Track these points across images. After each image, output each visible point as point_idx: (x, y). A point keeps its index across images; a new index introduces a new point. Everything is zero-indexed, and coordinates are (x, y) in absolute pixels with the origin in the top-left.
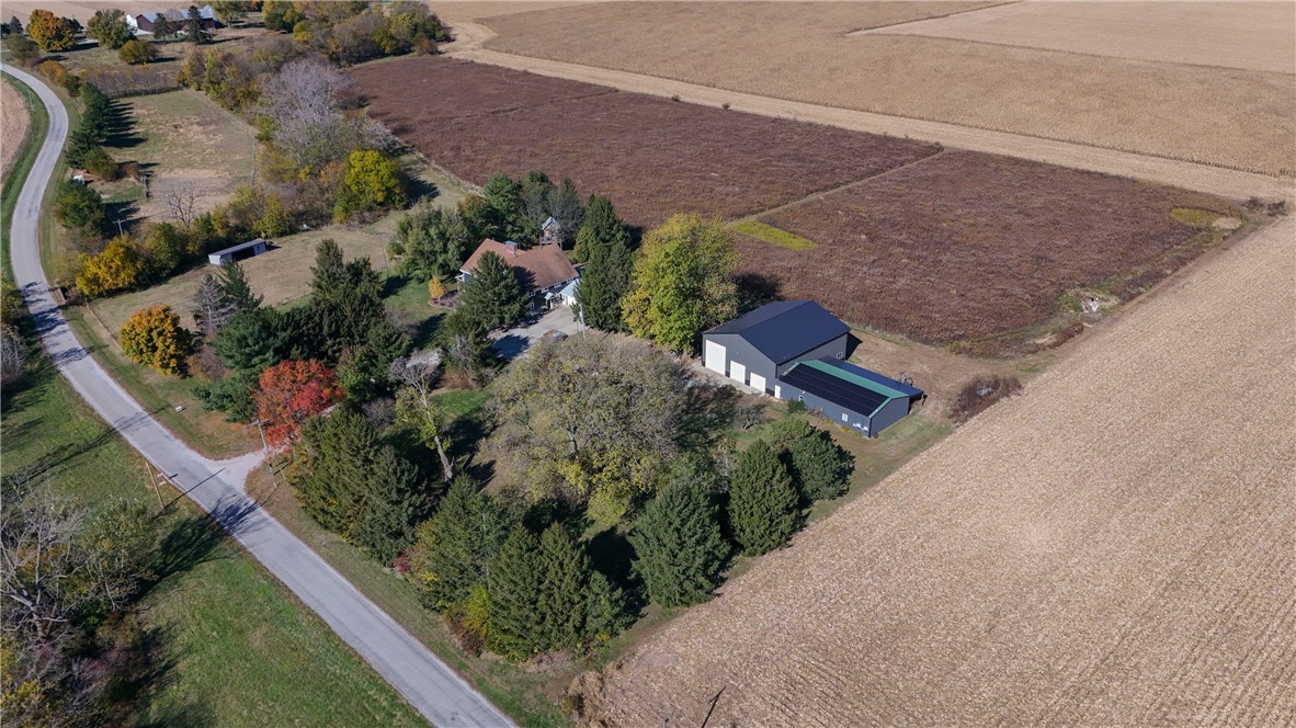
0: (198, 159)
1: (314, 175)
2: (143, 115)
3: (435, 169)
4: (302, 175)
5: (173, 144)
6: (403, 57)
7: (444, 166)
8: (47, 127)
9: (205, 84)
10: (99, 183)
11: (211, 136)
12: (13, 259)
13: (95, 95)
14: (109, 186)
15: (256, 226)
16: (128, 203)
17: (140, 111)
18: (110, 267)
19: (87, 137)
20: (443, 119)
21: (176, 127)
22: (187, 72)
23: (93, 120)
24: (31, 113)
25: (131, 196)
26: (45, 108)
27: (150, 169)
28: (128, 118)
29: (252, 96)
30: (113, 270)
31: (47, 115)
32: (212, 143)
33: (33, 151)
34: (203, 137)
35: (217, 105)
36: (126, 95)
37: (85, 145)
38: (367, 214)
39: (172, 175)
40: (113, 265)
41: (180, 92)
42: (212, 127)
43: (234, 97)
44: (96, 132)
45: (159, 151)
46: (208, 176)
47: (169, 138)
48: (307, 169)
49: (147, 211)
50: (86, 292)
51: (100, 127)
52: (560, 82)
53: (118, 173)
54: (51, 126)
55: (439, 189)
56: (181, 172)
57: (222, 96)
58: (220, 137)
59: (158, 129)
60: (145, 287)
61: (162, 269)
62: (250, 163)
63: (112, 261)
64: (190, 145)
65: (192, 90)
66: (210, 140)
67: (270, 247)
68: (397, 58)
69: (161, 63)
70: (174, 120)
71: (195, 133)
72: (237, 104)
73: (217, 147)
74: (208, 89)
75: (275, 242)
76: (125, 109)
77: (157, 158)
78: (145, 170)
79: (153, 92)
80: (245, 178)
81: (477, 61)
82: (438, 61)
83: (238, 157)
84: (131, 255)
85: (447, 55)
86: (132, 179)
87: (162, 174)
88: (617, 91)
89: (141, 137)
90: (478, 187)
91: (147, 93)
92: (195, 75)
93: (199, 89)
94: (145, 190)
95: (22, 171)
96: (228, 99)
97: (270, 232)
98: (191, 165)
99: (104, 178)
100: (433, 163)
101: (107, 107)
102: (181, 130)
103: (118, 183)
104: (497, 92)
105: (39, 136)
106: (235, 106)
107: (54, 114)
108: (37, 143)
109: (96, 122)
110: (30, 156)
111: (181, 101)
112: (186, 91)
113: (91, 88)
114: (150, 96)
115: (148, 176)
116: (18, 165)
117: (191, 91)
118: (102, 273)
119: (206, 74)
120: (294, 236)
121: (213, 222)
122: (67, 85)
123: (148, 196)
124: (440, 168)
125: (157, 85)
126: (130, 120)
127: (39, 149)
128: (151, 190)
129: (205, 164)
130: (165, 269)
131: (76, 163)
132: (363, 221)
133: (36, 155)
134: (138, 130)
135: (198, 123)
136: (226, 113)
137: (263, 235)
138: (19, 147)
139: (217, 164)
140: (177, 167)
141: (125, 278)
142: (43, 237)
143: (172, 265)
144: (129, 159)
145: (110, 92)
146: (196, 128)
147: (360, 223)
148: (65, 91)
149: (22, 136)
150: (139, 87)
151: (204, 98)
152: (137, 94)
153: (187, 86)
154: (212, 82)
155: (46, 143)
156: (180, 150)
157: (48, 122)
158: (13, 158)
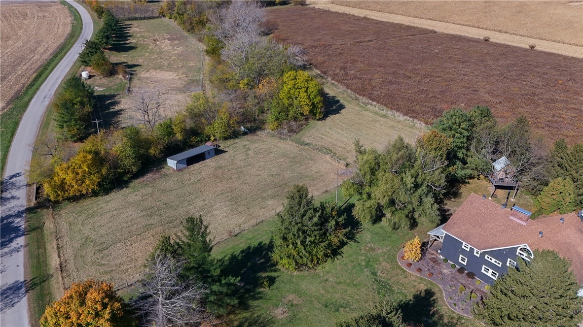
0: (166, 63)
1: (251, 86)
2: (137, 31)
3: (333, 84)
4: (241, 85)
5: (152, 52)
6: (286, 6)
7: (338, 81)
8: (79, 36)
9: (175, 14)
10: (98, 78)
11: (175, 48)
12: (13, 144)
13: (110, 17)
14: (105, 81)
15: (207, 130)
16: (114, 96)
17: (135, 29)
18: (77, 174)
19: (96, 44)
20: (325, 46)
21: (155, 40)
22: (165, 8)
23: (104, 33)
24: (73, 26)
25: (117, 90)
26: (82, 24)
27: (135, 69)
28: (128, 33)
29: (202, 23)
30: (79, 177)
31: (81, 28)
32: (176, 52)
33: (65, 51)
34: (170, 48)
35: (180, 28)
36: (129, 19)
37: (94, 50)
38: (293, 123)
39: (147, 75)
40: (80, 171)
41: (160, 19)
42: (176, 42)
43: (191, 24)
44: (105, 40)
45: (143, 56)
46: (171, 77)
47: (150, 47)
48: (246, 81)
49: (125, 104)
50: (52, 198)
51: (107, 37)
52: (393, 25)
53: (111, 71)
54: (82, 35)
55: (342, 101)
56: (154, 73)
57: (183, 23)
58: (181, 49)
59: (144, 41)
60: (107, 191)
61: (126, 172)
62: (200, 69)
63: (80, 167)
64: (161, 53)
65: (167, 18)
66: (175, 50)
67: (218, 152)
68: (283, 7)
69: (152, 3)
70: (154, 36)
71: (166, 45)
72: (193, 28)
73: (179, 55)
74: (176, 18)
75: (222, 145)
76: (127, 28)
77: (140, 61)
78: (130, 69)
79: (145, 18)
80: (197, 80)
81: (331, 10)
82: (307, 9)
83: (192, 64)
84: (98, 160)
85: (311, 6)
86: (121, 76)
87: (142, 74)
88: (436, 32)
89: (133, 45)
90: (374, 103)
91: (141, 19)
92: (169, 9)
93: (171, 18)
94: (127, 86)
95: (53, 65)
96: (187, 24)
97: (218, 136)
98: (160, 68)
99: (102, 74)
100: (329, 79)
101: (116, 25)
102: (158, 43)
103: (111, 79)
104: (353, 29)
105: (72, 41)
106: (191, 30)
107: (86, 28)
108: (70, 45)
109: (106, 34)
110: (62, 54)
111: (160, 24)
112: (163, 19)
113: (110, 14)
114: (142, 21)
115: (132, 74)
116: (52, 60)
117: (166, 20)
118: (69, 178)
119: (176, 9)
120: (236, 140)
121: (174, 127)
122: (96, 11)
123: (129, 91)
124: (336, 83)
125: (147, 15)
126: (128, 35)
127: (69, 50)
128: (132, 85)
129: (170, 68)
130: (128, 173)
131: (85, 62)
132: (291, 131)
133: (66, 53)
134: (132, 41)
135: (169, 39)
136: (186, 34)
137: (212, 138)
138: (58, 47)
139: (178, 68)
140: (152, 68)
141: (90, 184)
142: (44, 125)
143: (134, 169)
144: (123, 60)
145: (120, 17)
146: (167, 42)
147: (289, 132)
148: (95, 14)
149: (62, 40)
150: (137, 15)
151: (173, 24)
152: (136, 19)
153: (164, 16)
154: (179, 14)
155: (74, 46)
156: (155, 56)
157: (80, 33)
158: (51, 54)
